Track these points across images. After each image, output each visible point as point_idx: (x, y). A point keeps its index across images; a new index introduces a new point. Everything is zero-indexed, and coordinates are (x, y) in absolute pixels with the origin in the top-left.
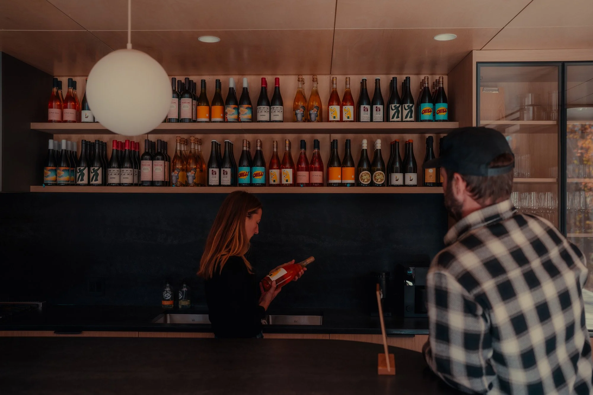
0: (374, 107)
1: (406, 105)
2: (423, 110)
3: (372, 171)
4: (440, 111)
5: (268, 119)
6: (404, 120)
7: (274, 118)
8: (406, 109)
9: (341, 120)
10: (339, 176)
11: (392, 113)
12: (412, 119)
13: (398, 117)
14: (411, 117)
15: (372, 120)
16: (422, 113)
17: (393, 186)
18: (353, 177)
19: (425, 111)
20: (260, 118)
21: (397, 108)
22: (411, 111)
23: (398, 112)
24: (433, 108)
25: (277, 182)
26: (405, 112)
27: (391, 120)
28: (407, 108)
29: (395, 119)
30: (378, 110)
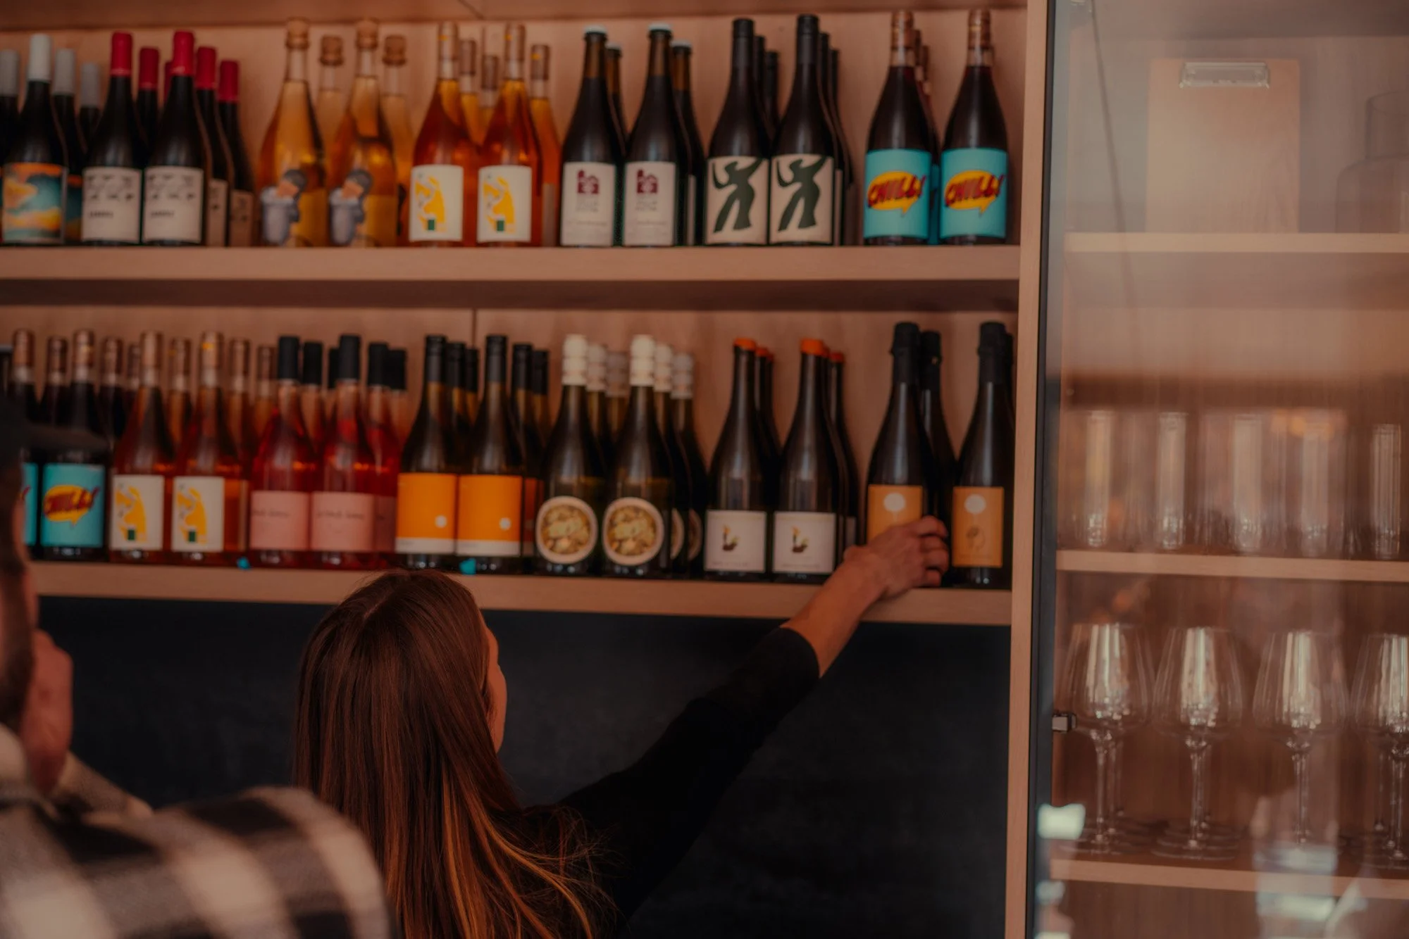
0: (632, 169)
1: (785, 161)
2: (874, 189)
3: (600, 499)
4: (960, 192)
5: (130, 233)
6: (776, 236)
7: (157, 229)
8: (783, 184)
9: (470, 238)
10: (442, 521)
11: (716, 199)
12: (820, 231)
13: (743, 222)
14: (808, 221)
15: (618, 239)
16: (872, 203)
17: (717, 577)
18: (506, 524)
19: (883, 192)
20: (93, 228)
21: (740, 177)
22: (812, 194)
23: (746, 196)
24: (931, 176)
25: (151, 540)
26: (782, 197)
27: (712, 237)
28: (788, 175)
29: (729, 233)
30: (647, 185)
